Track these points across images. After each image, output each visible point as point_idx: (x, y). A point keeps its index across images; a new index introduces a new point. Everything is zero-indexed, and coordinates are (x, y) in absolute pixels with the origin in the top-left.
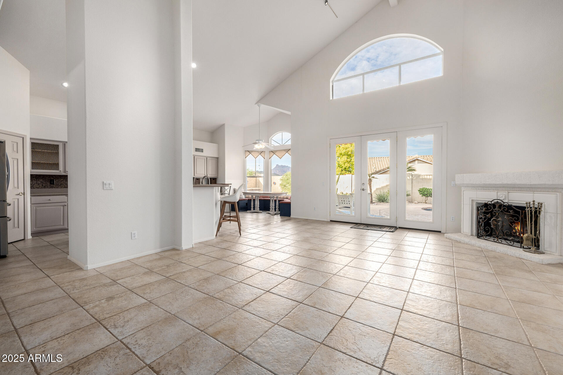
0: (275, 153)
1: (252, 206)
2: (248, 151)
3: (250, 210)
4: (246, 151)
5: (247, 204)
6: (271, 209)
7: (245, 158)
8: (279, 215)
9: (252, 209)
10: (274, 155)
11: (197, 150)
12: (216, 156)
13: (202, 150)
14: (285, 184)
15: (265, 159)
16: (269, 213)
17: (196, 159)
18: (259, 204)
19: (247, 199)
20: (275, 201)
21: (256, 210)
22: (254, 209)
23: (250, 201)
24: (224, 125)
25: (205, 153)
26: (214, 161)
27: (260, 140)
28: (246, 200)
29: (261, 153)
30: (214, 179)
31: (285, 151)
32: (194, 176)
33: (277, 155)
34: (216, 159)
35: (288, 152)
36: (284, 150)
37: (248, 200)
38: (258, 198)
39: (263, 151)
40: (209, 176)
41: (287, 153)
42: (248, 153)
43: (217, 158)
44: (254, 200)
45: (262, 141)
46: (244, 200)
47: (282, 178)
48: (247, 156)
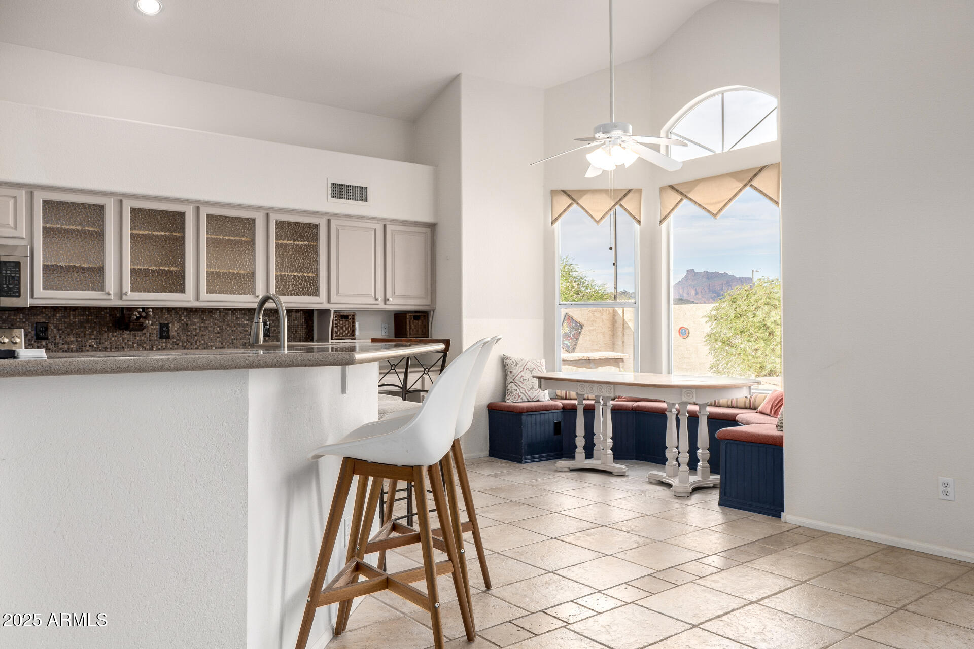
0: (689, 192)
1: (580, 441)
2: (564, 192)
3: (571, 456)
4: (554, 193)
5: (557, 426)
6: (671, 462)
7: (553, 222)
8: (715, 496)
9: (580, 452)
10: (685, 201)
11: (340, 191)
12: (427, 218)
13: (360, 194)
14: (727, 333)
15: (639, 222)
16: (661, 483)
17: (338, 231)
18: (610, 433)
19: (559, 403)
20: (693, 419)
21: (598, 459)
22: (589, 455)
23: (569, 411)
24: (455, 80)
25: (375, 207)
26: (417, 242)
27: (615, 127)
28: (555, 408)
29: (625, 196)
30: (416, 318)
31: (740, 180)
32: (329, 302)
33: (695, 202)
34: (428, 230)
35: (754, 183)
36: (735, 175)
37: (565, 408)
38: (605, 404)
39: (630, 191)
40: (397, 303)
41: (748, 188)
42: (565, 201)
43: (432, 227)
44: (590, 411)
45: (626, 131)
46: (546, 409)
47: (714, 313)
48: (560, 215)
